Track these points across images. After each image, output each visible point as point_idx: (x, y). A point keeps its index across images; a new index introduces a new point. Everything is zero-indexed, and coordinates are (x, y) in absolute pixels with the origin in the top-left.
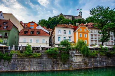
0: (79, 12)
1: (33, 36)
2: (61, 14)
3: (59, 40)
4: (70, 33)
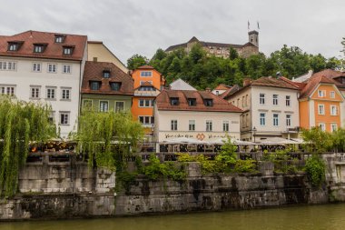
1: (197, 113)
2: (194, 39)
3: (262, 122)
4: (288, 103)
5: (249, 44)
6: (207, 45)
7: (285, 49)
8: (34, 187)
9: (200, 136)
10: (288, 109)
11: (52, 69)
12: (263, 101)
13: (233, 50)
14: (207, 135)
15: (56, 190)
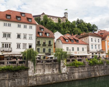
0: (65, 13)
2: (43, 14)
3: (92, 48)
4: (99, 42)
5: (64, 17)
6: (48, 16)
7: (78, 20)
8: (40, 72)
9: (76, 53)
10: (99, 43)
11: (25, 27)
12: (92, 41)
13: (59, 19)
14: (78, 52)
15: (48, 73)
